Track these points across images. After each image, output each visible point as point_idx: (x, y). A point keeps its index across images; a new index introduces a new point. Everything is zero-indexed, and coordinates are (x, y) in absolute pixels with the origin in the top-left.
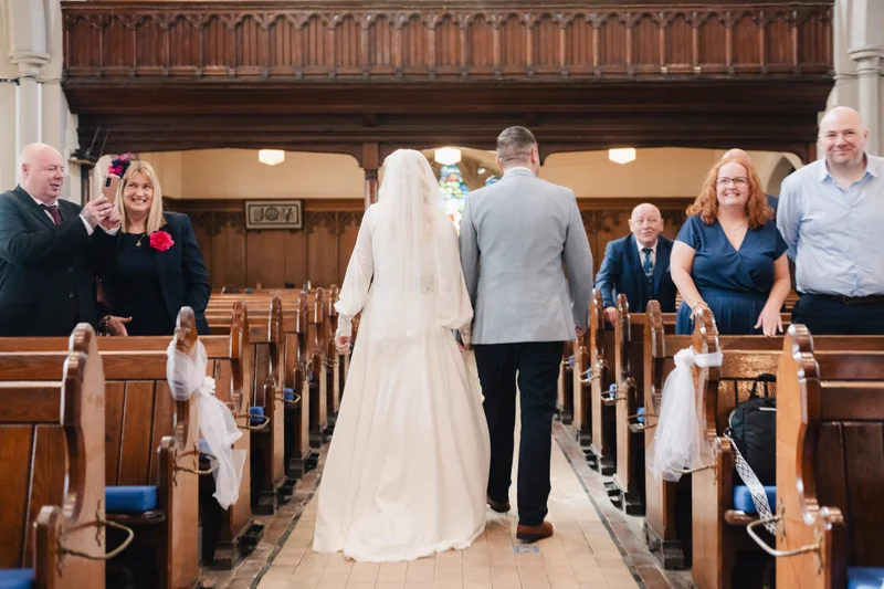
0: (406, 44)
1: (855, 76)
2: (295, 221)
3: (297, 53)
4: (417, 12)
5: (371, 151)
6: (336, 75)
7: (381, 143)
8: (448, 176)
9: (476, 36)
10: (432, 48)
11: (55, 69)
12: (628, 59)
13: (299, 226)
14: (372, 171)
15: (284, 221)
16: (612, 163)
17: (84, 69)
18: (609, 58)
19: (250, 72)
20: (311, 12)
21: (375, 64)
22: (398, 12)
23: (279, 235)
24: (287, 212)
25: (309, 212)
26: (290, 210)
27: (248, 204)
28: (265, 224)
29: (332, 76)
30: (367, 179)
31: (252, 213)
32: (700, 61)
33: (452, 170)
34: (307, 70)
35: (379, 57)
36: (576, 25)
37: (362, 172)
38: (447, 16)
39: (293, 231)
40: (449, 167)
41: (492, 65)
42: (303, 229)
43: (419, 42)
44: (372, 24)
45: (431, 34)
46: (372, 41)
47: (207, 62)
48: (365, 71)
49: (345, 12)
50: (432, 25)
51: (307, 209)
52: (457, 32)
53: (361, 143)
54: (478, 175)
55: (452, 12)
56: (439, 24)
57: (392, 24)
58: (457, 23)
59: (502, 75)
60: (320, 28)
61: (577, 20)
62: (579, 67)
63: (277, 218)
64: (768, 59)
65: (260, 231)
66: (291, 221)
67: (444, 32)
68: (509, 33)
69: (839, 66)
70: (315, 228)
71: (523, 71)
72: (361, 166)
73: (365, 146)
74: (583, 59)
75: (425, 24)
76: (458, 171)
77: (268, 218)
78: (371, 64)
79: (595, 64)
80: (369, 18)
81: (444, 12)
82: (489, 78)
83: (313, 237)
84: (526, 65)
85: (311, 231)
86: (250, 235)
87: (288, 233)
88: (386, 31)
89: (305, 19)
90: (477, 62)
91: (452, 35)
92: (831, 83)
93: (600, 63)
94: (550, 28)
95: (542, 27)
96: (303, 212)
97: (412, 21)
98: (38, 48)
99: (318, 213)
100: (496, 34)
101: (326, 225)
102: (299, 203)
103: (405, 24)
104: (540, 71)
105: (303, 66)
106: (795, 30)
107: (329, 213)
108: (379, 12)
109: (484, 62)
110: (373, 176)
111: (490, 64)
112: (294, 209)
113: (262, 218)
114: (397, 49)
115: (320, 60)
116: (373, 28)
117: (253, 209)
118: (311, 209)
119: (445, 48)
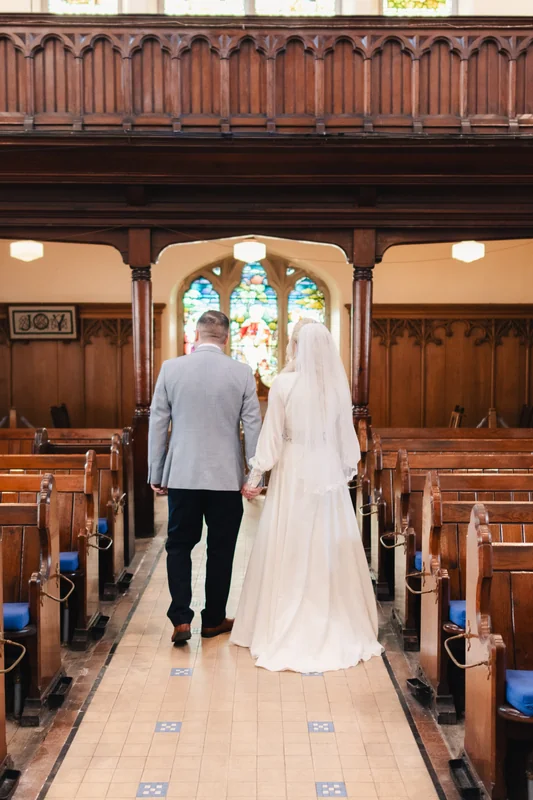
0: (187, 79)
2: (69, 330)
3: (26, 93)
4: (203, 32)
5: (139, 239)
6: (84, 126)
7: (154, 230)
8: (252, 277)
9: (289, 71)
10: (225, 87)
12: (510, 108)
13: (74, 336)
14: (142, 269)
15: (56, 330)
16: (455, 260)
18: (482, 106)
20: (45, 31)
21: (142, 111)
22: (175, 33)
23: (51, 347)
24: (59, 319)
25: (85, 320)
26: (63, 316)
27: (11, 309)
28: (33, 333)
29: (77, 127)
30: (134, 279)
31: (17, 320)
33: (255, 271)
34: (43, 119)
35: (148, 101)
36: (434, 57)
37: (127, 270)
38: (248, 40)
39: (67, 342)
40: (253, 266)
41: (313, 115)
42: (78, 339)
43: (205, 78)
44: (137, 51)
45: (224, 66)
46: (137, 80)
48: (127, 121)
49: (96, 32)
50: (225, 52)
51: (83, 316)
52: (262, 65)
53: (125, 229)
54: (286, 275)
55: (254, 34)
56: (235, 52)
57: (165, 51)
58: (261, 51)
59: (327, 127)
60: (60, 57)
61: (436, 48)
62: (438, 118)
63: (46, 327)
65: (27, 342)
66: (63, 330)
67: (243, 65)
68: (337, 66)
70: (92, 339)
71: (357, 122)
72: (126, 261)
73: (132, 234)
74: (444, 107)
75: (214, 51)
76: (263, 272)
77: (36, 327)
78: (137, 110)
79: (462, 114)
80: (131, 42)
81: (243, 33)
82: (310, 131)
83: (90, 350)
84: (361, 115)
85: (88, 342)
86: (15, 347)
87: (60, 344)
88: (158, 62)
89: (37, 41)
90: (289, 108)
91: (255, 68)
93: (468, 112)
94: (397, 59)
95: (386, 58)
96: (78, 320)
97: (196, 48)
99: (98, 321)
100: (318, 67)
101: (106, 336)
102: (72, 309)
103: (185, 51)
104: (381, 123)
105: (36, 111)
107: (110, 320)
108: (148, 32)
109: (301, 109)
110: (142, 275)
111: (309, 113)
112: (67, 316)
113: (30, 327)
114: (173, 89)
115: (61, 105)
116: (138, 57)
117: (17, 316)
118: (87, 316)
119: (243, 89)
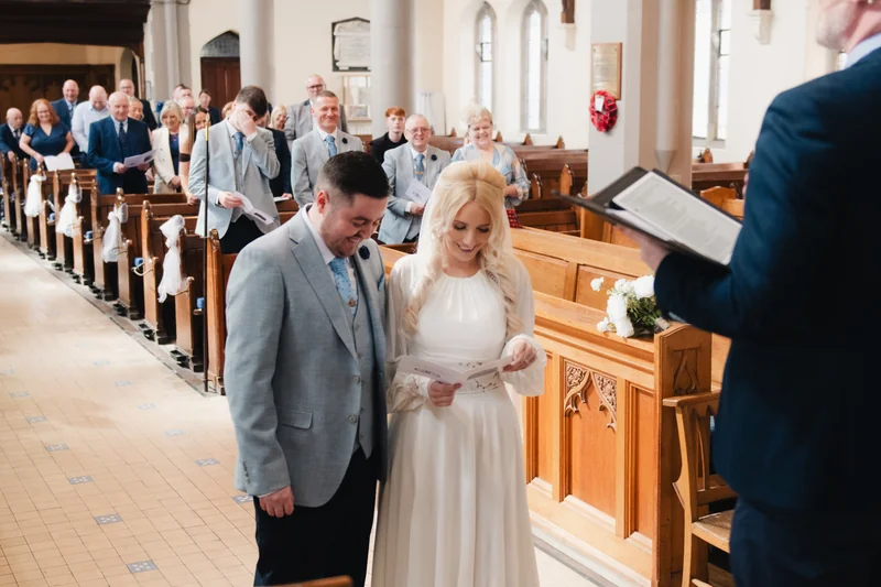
92: (149, 7)
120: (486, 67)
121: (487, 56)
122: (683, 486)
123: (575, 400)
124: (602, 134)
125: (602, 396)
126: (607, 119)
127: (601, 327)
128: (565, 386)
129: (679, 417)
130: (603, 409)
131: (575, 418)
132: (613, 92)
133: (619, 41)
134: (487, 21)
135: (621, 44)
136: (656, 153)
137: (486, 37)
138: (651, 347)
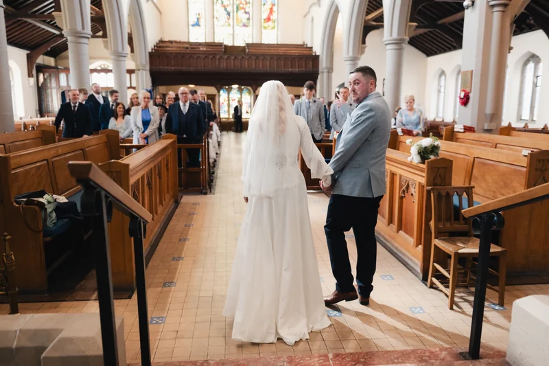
0: (227, 63)
1: (323, 72)
3: (202, 65)
6: (211, 70)
7: (221, 84)
9: (242, 61)
10: (233, 64)
11: (148, 67)
12: (276, 68)
17: (154, 67)
18: (271, 67)
19: (192, 69)
30: (217, 92)
32: (291, 68)
34: (205, 69)
35: (221, 66)
43: (230, 63)
44: (219, 59)
45: (232, 61)
46: (219, 62)
47: (182, 66)
48: (217, 69)
52: (238, 61)
53: (216, 85)
59: (248, 70)
61: (264, 59)
64: (306, 67)
67: (235, 60)
69: (320, 70)
71: (252, 70)
72: (217, 89)
73: (218, 85)
74: (266, 67)
75: (231, 58)
78: (219, 68)
82: (245, 71)
88: (222, 60)
90: (242, 67)
92: (318, 74)
93: (269, 68)
94: (258, 60)
98: (144, 63)
103: (226, 59)
104: (256, 70)
105: (204, 67)
106: (311, 63)
110: (219, 92)
111: (245, 68)
114: (225, 64)
115: (208, 67)
119: (235, 64)
120: (442, 95)
121: (442, 90)
122: (432, 223)
123: (404, 191)
124: (463, 107)
125: (412, 190)
126: (465, 101)
127: (409, 159)
128: (401, 187)
129: (432, 194)
130: (412, 195)
131: (404, 199)
132: (468, 90)
133: (471, 69)
134: (443, 77)
135: (472, 71)
136: (485, 115)
137: (443, 83)
138: (424, 166)
